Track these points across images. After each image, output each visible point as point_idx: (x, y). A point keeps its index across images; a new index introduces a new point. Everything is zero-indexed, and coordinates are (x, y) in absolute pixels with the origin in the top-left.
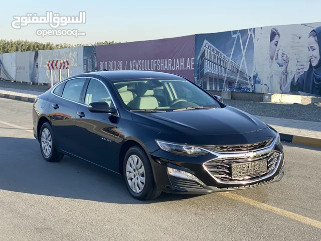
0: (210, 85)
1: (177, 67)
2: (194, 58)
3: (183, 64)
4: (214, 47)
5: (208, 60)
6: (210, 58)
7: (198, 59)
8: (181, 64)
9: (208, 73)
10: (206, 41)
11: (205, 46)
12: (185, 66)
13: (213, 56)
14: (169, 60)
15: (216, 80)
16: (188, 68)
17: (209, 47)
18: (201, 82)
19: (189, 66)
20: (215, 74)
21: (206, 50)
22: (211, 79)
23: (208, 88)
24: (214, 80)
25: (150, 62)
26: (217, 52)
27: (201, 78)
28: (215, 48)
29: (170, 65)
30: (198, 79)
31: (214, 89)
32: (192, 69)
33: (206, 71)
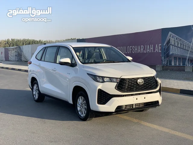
0: (174, 62)
1: (148, 50)
2: (161, 45)
3: (152, 48)
4: (177, 36)
5: (173, 45)
6: (174, 44)
7: (164, 45)
8: (151, 48)
9: (172, 54)
10: (170, 33)
11: (170, 36)
12: (154, 50)
13: (177, 43)
14: (142, 46)
15: (179, 58)
16: (157, 51)
17: (173, 37)
18: (167, 60)
19: (157, 50)
20: (179, 55)
21: (171, 38)
22: (175, 58)
23: (173, 64)
24: (178, 59)
25: (127, 48)
26: (180, 40)
27: (167, 57)
28: (179, 37)
29: (142, 49)
30: (165, 58)
31: (178, 65)
32: (160, 51)
33: (171, 53)
